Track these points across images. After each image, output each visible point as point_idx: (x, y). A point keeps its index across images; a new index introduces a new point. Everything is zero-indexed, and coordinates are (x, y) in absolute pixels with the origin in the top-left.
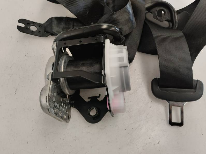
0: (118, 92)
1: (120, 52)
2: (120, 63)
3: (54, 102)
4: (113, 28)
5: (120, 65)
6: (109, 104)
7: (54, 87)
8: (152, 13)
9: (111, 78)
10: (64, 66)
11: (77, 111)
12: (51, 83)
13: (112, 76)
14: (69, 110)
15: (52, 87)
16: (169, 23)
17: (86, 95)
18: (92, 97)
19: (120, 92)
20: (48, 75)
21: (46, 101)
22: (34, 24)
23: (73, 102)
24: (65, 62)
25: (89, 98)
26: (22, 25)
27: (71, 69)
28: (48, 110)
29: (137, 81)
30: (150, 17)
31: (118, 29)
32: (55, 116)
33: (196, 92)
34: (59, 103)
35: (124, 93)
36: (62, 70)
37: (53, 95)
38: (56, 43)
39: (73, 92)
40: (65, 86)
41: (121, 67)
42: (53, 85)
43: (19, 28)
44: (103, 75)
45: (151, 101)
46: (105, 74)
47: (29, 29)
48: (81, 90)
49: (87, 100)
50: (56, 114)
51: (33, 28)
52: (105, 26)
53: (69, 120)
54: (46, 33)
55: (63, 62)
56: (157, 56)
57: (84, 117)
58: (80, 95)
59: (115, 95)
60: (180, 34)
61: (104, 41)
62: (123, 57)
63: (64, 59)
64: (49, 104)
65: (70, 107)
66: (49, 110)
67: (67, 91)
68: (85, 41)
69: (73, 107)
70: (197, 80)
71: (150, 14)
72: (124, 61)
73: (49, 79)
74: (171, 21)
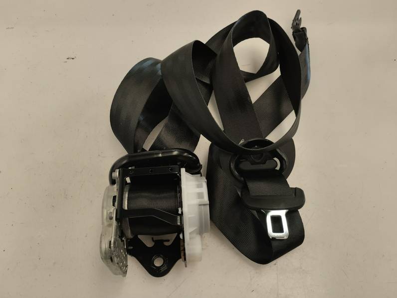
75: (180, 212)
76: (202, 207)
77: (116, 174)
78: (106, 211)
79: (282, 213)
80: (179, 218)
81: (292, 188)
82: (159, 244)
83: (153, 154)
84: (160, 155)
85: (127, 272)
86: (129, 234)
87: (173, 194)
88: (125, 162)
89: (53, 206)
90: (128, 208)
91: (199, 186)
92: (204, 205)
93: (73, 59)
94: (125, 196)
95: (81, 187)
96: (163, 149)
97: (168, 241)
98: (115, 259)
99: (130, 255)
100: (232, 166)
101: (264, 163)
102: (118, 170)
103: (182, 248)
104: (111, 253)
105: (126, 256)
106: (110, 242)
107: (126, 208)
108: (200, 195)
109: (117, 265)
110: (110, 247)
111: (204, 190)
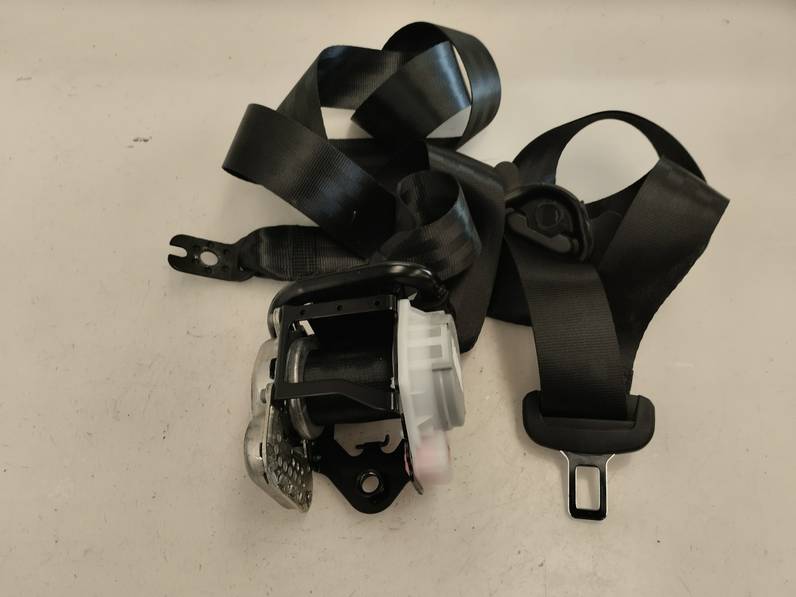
0: (430, 431)
1: (434, 333)
2: (434, 360)
3: (278, 456)
4: (418, 272)
5: (433, 365)
6: (409, 460)
7: (276, 420)
8: (524, 214)
9: (413, 396)
10: (299, 368)
11: (330, 481)
12: (272, 412)
13: (415, 393)
14: (307, 478)
15: (273, 420)
16: (571, 241)
17: (351, 438)
18: (366, 444)
19: (435, 429)
20: (263, 391)
21: (261, 456)
22: (210, 245)
23: (319, 458)
24: (301, 357)
25: (358, 447)
26: (181, 252)
27: (317, 373)
28: (265, 475)
29: (488, 398)
30: (520, 224)
31: (429, 272)
32: (279, 492)
33: (636, 427)
34: (288, 458)
35: (448, 432)
36: (296, 381)
37: (276, 440)
38: (278, 310)
39: (318, 431)
40: (302, 417)
41: (434, 370)
42: (274, 414)
43: (173, 261)
44: (393, 390)
45: (525, 454)
46: (397, 387)
47: (199, 261)
48: (336, 426)
49: (354, 453)
50: (281, 486)
51: (208, 259)
52: (398, 268)
53: (308, 506)
54: (241, 269)
55: (297, 356)
56: (531, 329)
57: (347, 497)
58: (335, 438)
59: (424, 438)
60: (592, 276)
61: (396, 306)
62: (440, 346)
63: (299, 349)
64: (268, 463)
65: (310, 473)
66: (268, 476)
67: (305, 430)
68: (351, 307)
69: (316, 471)
70: (639, 397)
71: (521, 216)
72: (441, 356)
73: (264, 402)
74: (576, 233)
76: (440, 373)
93: (146, 141)
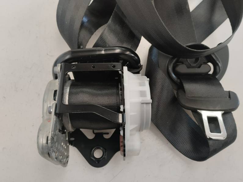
75: (122, 110)
77: (58, 68)
78: (46, 105)
79: (218, 115)
80: (120, 115)
81: (226, 91)
82: (99, 136)
83: (95, 51)
84: (103, 52)
85: (69, 162)
86: (70, 128)
87: (115, 91)
88: (68, 57)
89: (4, 97)
90: (69, 103)
91: (142, 84)
92: (146, 103)
94: (66, 91)
95: (30, 81)
96: (105, 47)
97: (108, 133)
98: (53, 155)
99: (72, 145)
100: (170, 69)
101: (199, 67)
102: (60, 64)
103: (121, 144)
104: (48, 149)
105: (68, 147)
106: (48, 137)
107: (67, 103)
108: (142, 94)
109: (55, 159)
110: (47, 143)
111: (147, 88)
